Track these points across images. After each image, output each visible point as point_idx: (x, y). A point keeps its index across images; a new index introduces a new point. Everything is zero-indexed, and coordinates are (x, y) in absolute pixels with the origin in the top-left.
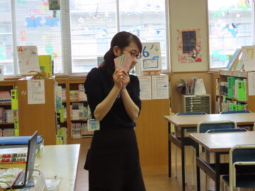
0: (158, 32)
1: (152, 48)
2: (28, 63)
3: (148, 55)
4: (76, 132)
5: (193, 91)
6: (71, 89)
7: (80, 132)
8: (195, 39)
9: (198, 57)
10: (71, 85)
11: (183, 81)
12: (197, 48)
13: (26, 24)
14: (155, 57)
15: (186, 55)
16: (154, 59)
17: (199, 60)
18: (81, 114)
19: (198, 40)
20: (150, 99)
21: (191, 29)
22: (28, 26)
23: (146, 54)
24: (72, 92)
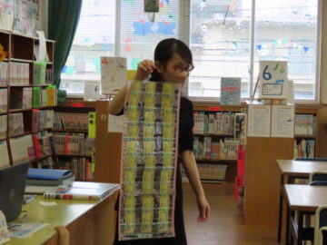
0: (306, 49)
1: (276, 68)
2: (113, 79)
3: (270, 77)
13: (133, 29)
14: (279, 81)
16: (277, 83)
20: (268, 136)
22: (135, 33)
23: (267, 76)
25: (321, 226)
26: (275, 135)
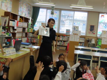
0: (84, 25)
3: (75, 29)
4: (58, 48)
5: (91, 42)
6: (58, 37)
7: (59, 48)
8: (94, 28)
9: (94, 33)
10: (58, 36)
11: (89, 39)
12: (94, 30)
14: (77, 30)
15: (91, 32)
17: (94, 34)
18: (60, 44)
19: (95, 28)
21: (93, 25)
24: (58, 38)
25: (78, 57)
26: (75, 41)
